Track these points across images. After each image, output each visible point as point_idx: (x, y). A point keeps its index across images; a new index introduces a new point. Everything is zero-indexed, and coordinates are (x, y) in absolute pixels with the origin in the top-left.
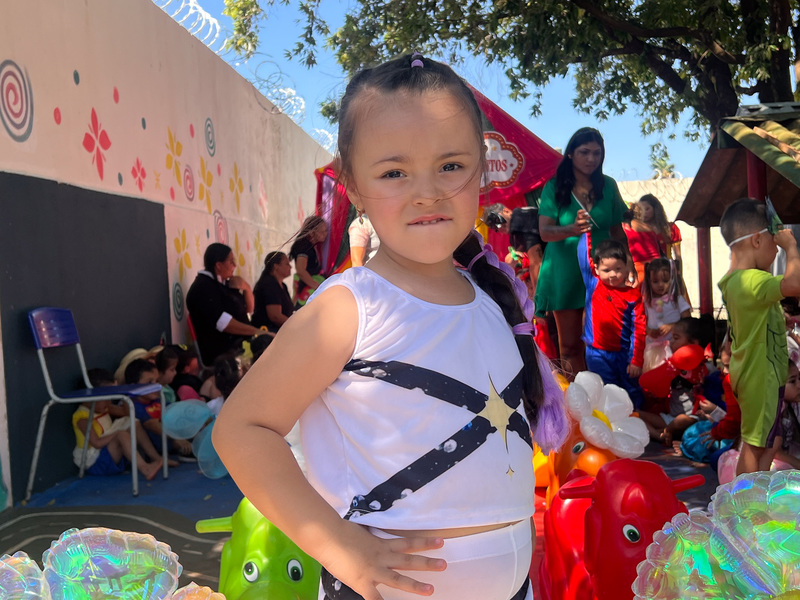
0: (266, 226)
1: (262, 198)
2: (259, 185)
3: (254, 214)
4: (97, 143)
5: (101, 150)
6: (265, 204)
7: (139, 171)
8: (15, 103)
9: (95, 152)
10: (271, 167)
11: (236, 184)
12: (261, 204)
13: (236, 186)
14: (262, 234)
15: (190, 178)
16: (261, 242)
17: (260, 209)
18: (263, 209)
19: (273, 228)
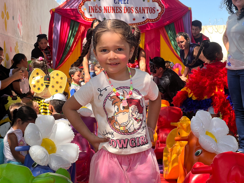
0: (21, 39)
1: (20, 24)
2: (18, 16)
3: (15, 32)
6: (21, 27)
10: (25, 7)
11: (5, 15)
12: (18, 27)
13: (5, 16)
14: (19, 44)
16: (18, 48)
17: (18, 30)
18: (20, 30)
19: (25, 41)
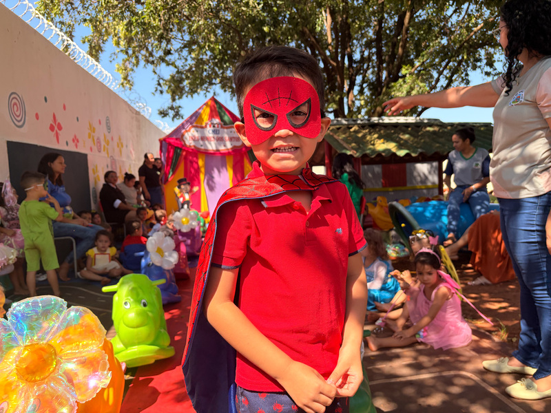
0: (133, 162)
1: (132, 150)
2: (130, 145)
3: (128, 157)
4: (56, 128)
5: (58, 131)
7: (76, 140)
8: (17, 110)
9: (55, 132)
10: (136, 137)
13: (120, 145)
14: (132, 166)
15: (99, 142)
17: (131, 155)
19: (137, 163)
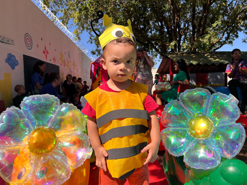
1: (79, 68)
3: (77, 71)
4: (46, 53)
7: (54, 59)
8: (28, 42)
9: (45, 54)
13: (74, 65)
15: (65, 62)
19: (81, 74)
